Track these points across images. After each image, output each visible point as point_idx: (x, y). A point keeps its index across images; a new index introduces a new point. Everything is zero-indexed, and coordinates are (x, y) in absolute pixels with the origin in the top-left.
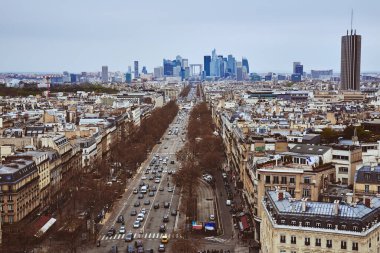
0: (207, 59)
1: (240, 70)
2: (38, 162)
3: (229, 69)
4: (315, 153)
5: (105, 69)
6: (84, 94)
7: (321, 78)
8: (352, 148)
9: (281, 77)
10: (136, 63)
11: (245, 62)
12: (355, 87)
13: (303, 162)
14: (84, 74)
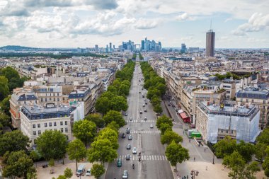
0: (143, 42)
1: (157, 47)
2: (91, 88)
3: (153, 47)
4: (216, 84)
5: (97, 46)
6: (91, 58)
7: (194, 51)
8: (232, 83)
9: (176, 50)
10: (110, 44)
11: (160, 43)
12: (212, 55)
13: (211, 88)
14: (87, 48)
